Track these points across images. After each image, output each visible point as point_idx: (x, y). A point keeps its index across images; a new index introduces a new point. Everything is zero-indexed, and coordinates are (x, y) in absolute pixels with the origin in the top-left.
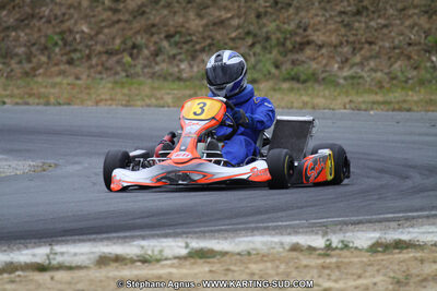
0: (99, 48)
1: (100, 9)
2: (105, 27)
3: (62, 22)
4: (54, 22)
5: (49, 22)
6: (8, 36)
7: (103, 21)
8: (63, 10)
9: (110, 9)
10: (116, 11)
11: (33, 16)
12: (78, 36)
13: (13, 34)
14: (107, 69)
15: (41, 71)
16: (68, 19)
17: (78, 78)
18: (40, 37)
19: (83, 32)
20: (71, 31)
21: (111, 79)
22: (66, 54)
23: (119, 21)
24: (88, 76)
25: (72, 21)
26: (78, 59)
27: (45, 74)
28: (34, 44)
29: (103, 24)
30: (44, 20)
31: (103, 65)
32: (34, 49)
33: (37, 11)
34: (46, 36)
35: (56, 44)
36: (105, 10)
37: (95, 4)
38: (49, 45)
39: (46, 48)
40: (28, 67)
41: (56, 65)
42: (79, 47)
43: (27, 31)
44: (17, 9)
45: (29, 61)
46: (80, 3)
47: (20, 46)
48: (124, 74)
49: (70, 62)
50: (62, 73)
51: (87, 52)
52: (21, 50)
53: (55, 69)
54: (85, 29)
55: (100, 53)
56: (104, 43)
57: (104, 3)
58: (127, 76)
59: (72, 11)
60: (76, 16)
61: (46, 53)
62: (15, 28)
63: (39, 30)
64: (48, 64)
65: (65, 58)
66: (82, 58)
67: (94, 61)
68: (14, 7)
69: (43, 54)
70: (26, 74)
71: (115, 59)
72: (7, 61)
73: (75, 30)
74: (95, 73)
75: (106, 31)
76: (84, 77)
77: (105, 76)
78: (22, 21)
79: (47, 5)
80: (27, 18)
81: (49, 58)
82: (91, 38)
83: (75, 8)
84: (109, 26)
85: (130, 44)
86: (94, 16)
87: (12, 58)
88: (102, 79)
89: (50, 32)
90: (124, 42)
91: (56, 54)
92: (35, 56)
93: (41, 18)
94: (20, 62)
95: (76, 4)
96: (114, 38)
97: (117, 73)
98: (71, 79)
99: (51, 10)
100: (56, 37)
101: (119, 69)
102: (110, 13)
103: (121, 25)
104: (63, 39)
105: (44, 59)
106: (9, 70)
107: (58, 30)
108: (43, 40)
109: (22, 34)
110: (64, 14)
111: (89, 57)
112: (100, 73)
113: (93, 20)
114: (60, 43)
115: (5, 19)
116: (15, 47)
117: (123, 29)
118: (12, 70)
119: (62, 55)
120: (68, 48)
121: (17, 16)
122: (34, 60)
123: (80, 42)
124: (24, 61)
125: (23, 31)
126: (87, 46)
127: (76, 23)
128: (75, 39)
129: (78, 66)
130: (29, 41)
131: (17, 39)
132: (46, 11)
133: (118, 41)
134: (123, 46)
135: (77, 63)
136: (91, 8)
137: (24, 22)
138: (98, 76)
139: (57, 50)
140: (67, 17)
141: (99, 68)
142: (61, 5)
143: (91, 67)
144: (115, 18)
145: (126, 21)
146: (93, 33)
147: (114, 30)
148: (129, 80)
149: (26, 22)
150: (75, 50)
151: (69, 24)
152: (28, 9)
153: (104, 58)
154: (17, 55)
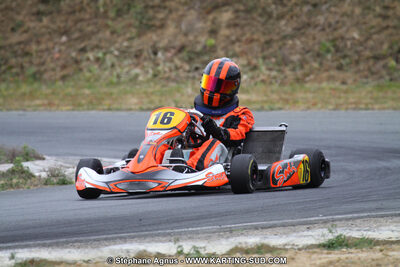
0: (368, 53)
1: (371, 16)
2: (375, 33)
3: (335, 29)
4: (328, 30)
5: (323, 30)
6: (284, 44)
7: (373, 27)
8: (337, 18)
9: (380, 16)
10: (385, 17)
11: (309, 25)
12: (349, 43)
13: (290, 42)
14: (373, 73)
15: (312, 77)
16: (341, 27)
17: (344, 83)
18: (314, 45)
19: (354, 39)
20: (342, 38)
21: (375, 83)
22: (337, 60)
23: (387, 27)
24: (355, 81)
25: (344, 29)
26: (347, 64)
27: (314, 80)
28: (308, 52)
29: (373, 30)
30: (319, 28)
31: (369, 69)
32: (308, 56)
33: (313, 20)
34: (320, 43)
35: (328, 51)
36: (375, 17)
37: (366, 11)
38: (322, 52)
39: (319, 55)
40: (299, 73)
41: (327, 70)
42: (349, 53)
43: (303, 39)
44: (295, 19)
45: (302, 67)
46: (353, 12)
47: (295, 54)
48: (387, 78)
49: (340, 68)
50: (331, 78)
51: (356, 57)
52: (295, 58)
53: (325, 75)
54: (356, 35)
55: (368, 59)
56: (372, 49)
57: (374, 10)
58: (391, 80)
59: (345, 19)
60: (348, 24)
61: (319, 60)
62: (292, 37)
63: (314, 38)
64: (319, 70)
65: (335, 64)
66: (351, 63)
67: (362, 66)
68: (292, 17)
69: (315, 61)
70: (298, 80)
71: (381, 63)
72: (282, 68)
73: (347, 36)
74: (361, 77)
75: (375, 37)
76: (350, 81)
77: (370, 80)
78: (299, 29)
79: (322, 14)
80: (303, 27)
81: (321, 64)
82: (361, 44)
83: (348, 16)
84: (379, 32)
85: (396, 48)
86: (365, 23)
87: (286, 65)
88: (367, 83)
89: (323, 40)
90: (391, 47)
91: (328, 60)
92: (307, 63)
93: (316, 26)
94: (293, 70)
95: (349, 12)
96: (382, 43)
97: (381, 77)
98: (337, 84)
99: (326, 19)
100: (328, 45)
101: (384, 72)
102: (379, 20)
103: (390, 31)
104: (335, 46)
105: (316, 65)
106: (282, 76)
107: (331, 37)
108: (316, 48)
109: (298, 42)
110: (337, 22)
111: (357, 62)
112: (366, 77)
113: (364, 27)
114: (332, 49)
115: (284, 28)
116: (291, 54)
117: (391, 35)
118: (286, 77)
119: (333, 61)
120: (339, 54)
121: (295, 25)
122: (307, 67)
123: (351, 49)
124: (298, 68)
125: (299, 39)
126: (357, 52)
127: (347, 31)
128: (346, 46)
129: (347, 71)
130: (303, 49)
131: (293, 47)
132: (321, 19)
133: (385, 46)
134: (390, 51)
135: (345, 68)
136: (363, 15)
137: (300, 30)
138: (365, 80)
139: (329, 56)
140: (340, 24)
141: (366, 73)
142: (336, 13)
143: (359, 71)
144: (384, 24)
145: (395, 27)
146: (362, 39)
147: (383, 36)
148: (392, 83)
149: (303, 31)
150: (345, 57)
151: (341, 31)
152: (304, 19)
153: (371, 62)
154: (292, 62)
